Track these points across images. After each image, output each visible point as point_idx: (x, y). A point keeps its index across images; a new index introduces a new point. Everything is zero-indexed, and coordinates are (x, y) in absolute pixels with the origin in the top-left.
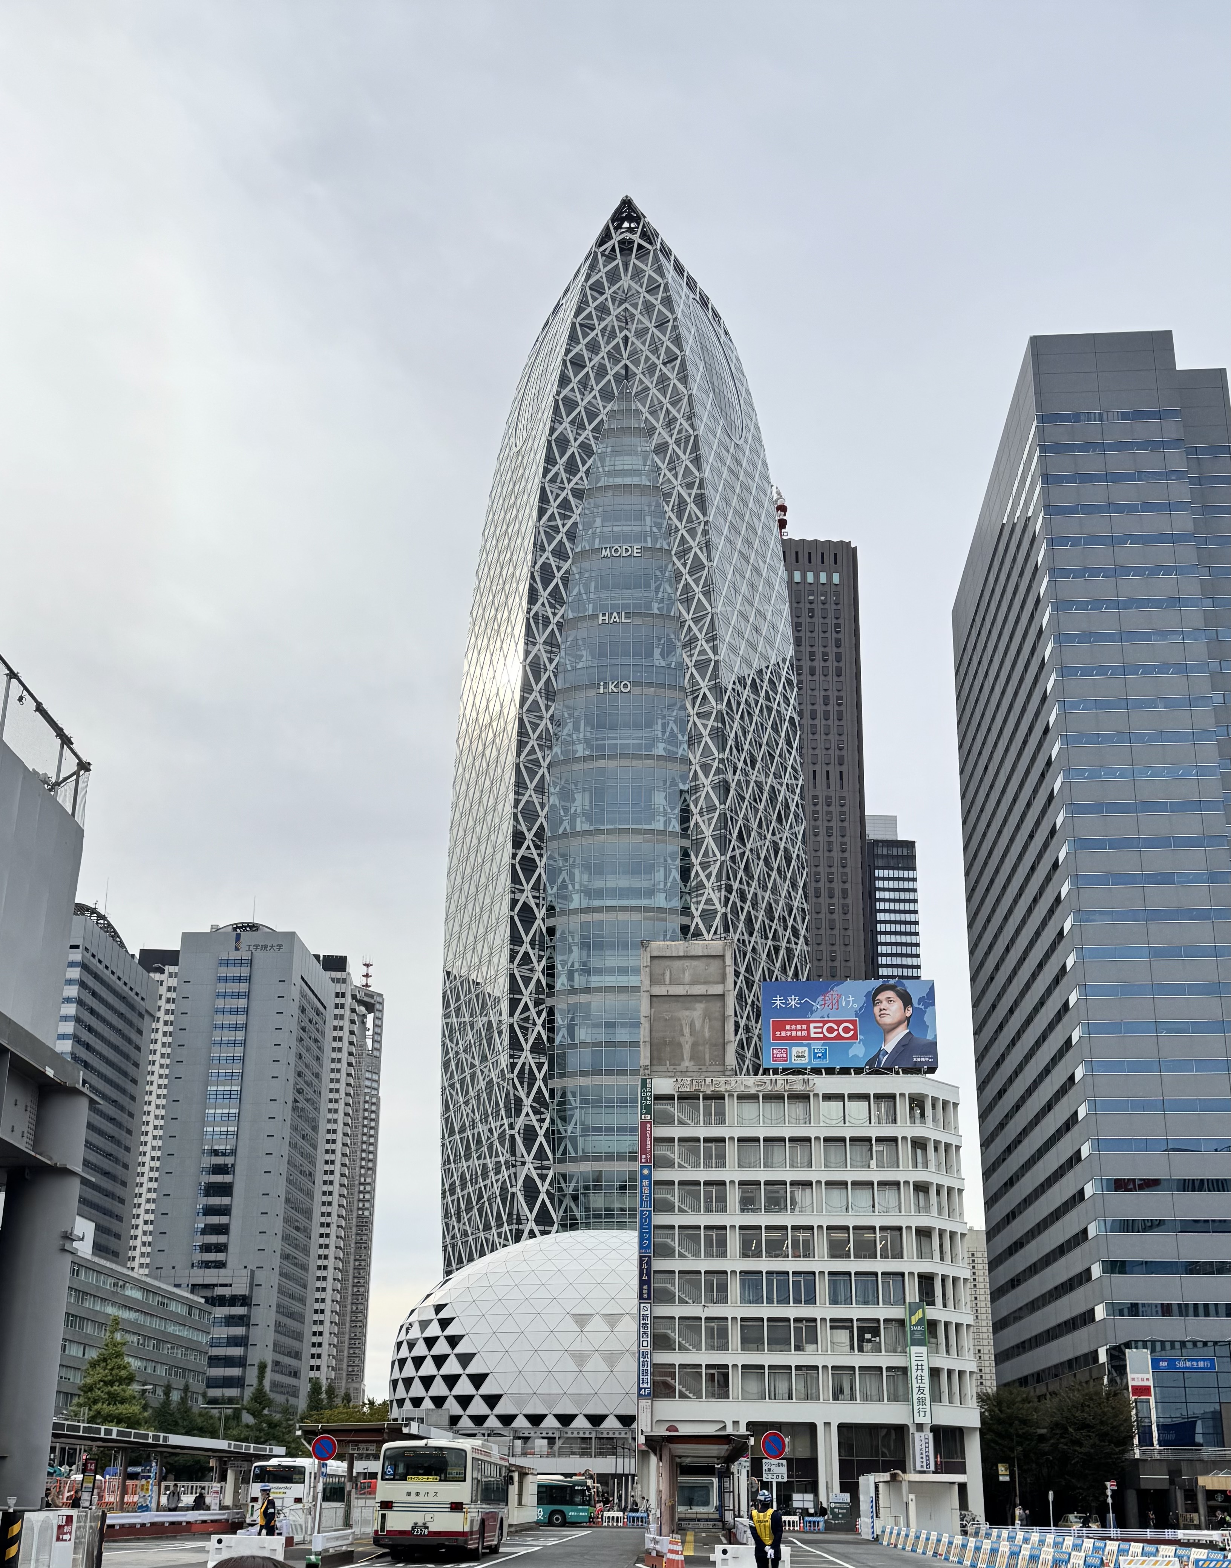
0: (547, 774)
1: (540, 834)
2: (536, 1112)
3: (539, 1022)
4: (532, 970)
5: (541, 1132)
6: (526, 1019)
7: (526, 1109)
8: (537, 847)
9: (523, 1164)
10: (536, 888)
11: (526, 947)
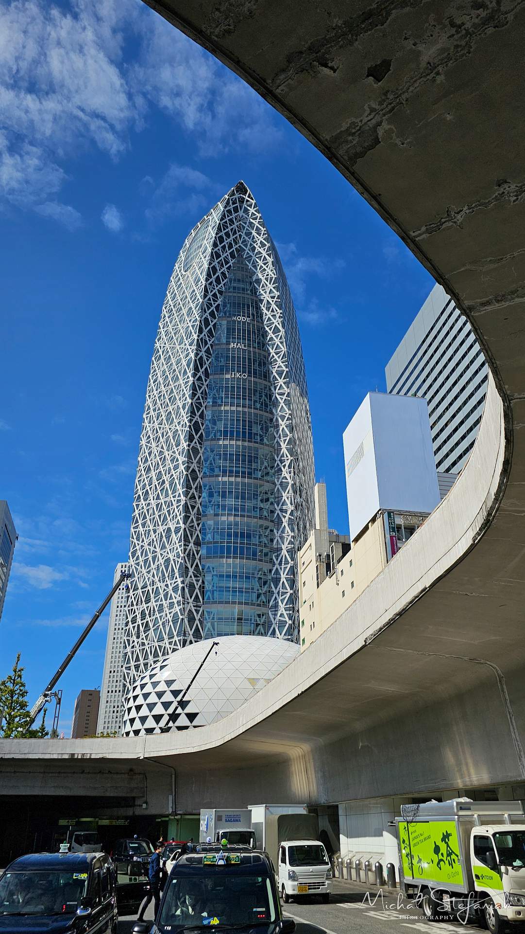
0: (204, 410)
1: (201, 437)
2: (195, 576)
3: (198, 529)
4: (195, 502)
5: (197, 587)
7: (191, 573)
8: (200, 443)
9: (188, 603)
10: (199, 462)
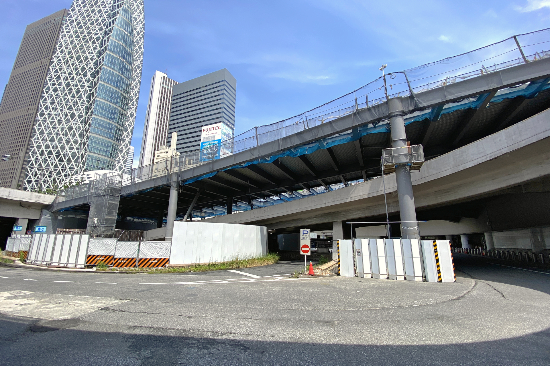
2: (87, 140)
3: (91, 119)
4: (91, 107)
5: (87, 144)
6: (88, 118)
7: (85, 138)
8: (98, 81)
9: (82, 150)
10: (96, 89)
11: (91, 102)
